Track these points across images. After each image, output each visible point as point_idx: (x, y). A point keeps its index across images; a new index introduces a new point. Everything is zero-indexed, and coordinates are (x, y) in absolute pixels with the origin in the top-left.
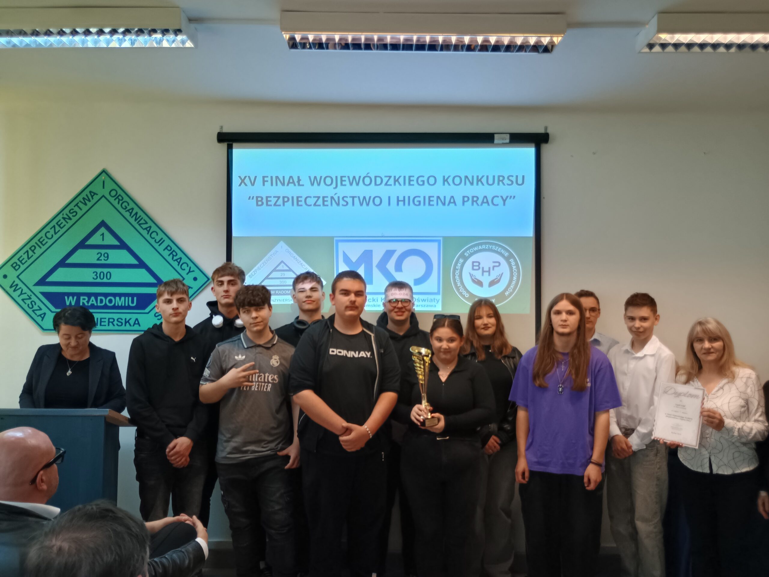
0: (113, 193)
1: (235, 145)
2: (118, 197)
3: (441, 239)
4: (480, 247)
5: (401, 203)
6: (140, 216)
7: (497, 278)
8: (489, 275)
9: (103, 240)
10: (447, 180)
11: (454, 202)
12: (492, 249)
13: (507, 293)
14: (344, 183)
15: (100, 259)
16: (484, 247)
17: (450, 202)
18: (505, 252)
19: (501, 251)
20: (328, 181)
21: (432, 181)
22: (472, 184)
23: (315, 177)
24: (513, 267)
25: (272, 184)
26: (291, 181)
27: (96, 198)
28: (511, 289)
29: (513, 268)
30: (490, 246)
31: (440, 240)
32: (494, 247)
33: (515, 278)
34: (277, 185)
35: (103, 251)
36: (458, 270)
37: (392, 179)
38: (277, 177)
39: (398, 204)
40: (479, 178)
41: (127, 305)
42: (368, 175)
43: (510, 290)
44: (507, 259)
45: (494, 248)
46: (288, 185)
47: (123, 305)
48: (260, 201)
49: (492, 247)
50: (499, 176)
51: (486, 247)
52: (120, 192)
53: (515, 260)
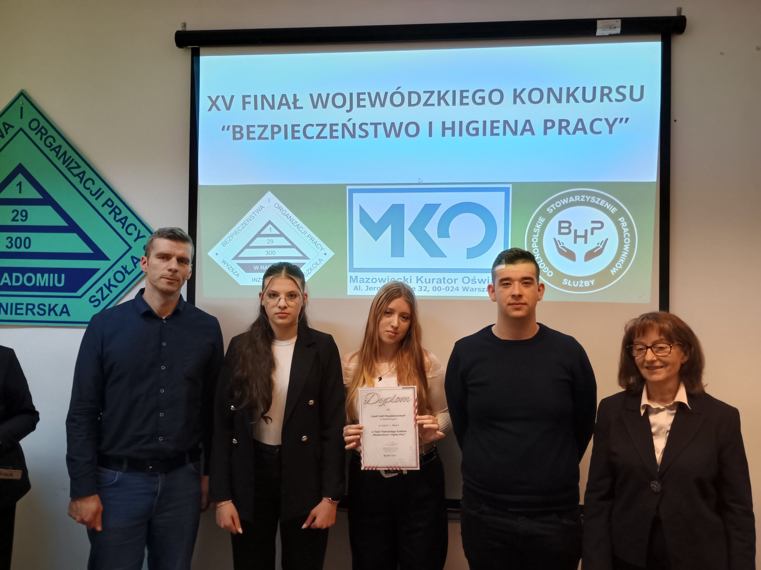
0: (34, 125)
1: (202, 50)
2: (40, 131)
3: (510, 186)
4: (572, 199)
5: (448, 133)
6: (70, 157)
7: (599, 247)
8: (586, 242)
9: (20, 192)
10: (519, 96)
11: (531, 130)
12: (591, 201)
13: (613, 271)
14: (362, 103)
15: (16, 219)
16: (577, 198)
17: (524, 130)
18: (612, 206)
19: (604, 205)
20: (339, 101)
21: (496, 97)
22: (559, 101)
23: (320, 95)
24: (624, 229)
25: (256, 108)
26: (284, 102)
27: (12, 132)
28: (621, 265)
29: (625, 232)
30: (587, 197)
31: (509, 188)
32: (595, 198)
33: (626, 247)
34: (263, 108)
35: (20, 208)
36: (536, 235)
37: (435, 95)
38: (263, 97)
39: (444, 135)
40: (571, 91)
41: (51, 285)
42: (398, 90)
43: (619, 265)
44: (614, 218)
45: (594, 200)
46: (279, 108)
47: (47, 285)
48: (238, 132)
49: (590, 199)
50: (603, 88)
51: (580, 199)
52: (43, 123)
53: (628, 220)
